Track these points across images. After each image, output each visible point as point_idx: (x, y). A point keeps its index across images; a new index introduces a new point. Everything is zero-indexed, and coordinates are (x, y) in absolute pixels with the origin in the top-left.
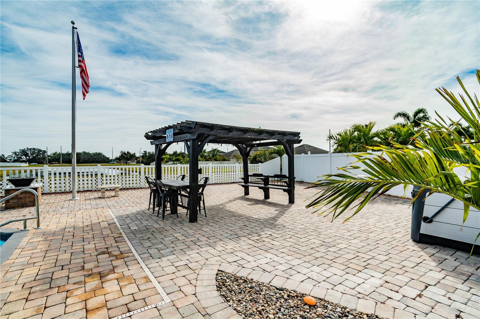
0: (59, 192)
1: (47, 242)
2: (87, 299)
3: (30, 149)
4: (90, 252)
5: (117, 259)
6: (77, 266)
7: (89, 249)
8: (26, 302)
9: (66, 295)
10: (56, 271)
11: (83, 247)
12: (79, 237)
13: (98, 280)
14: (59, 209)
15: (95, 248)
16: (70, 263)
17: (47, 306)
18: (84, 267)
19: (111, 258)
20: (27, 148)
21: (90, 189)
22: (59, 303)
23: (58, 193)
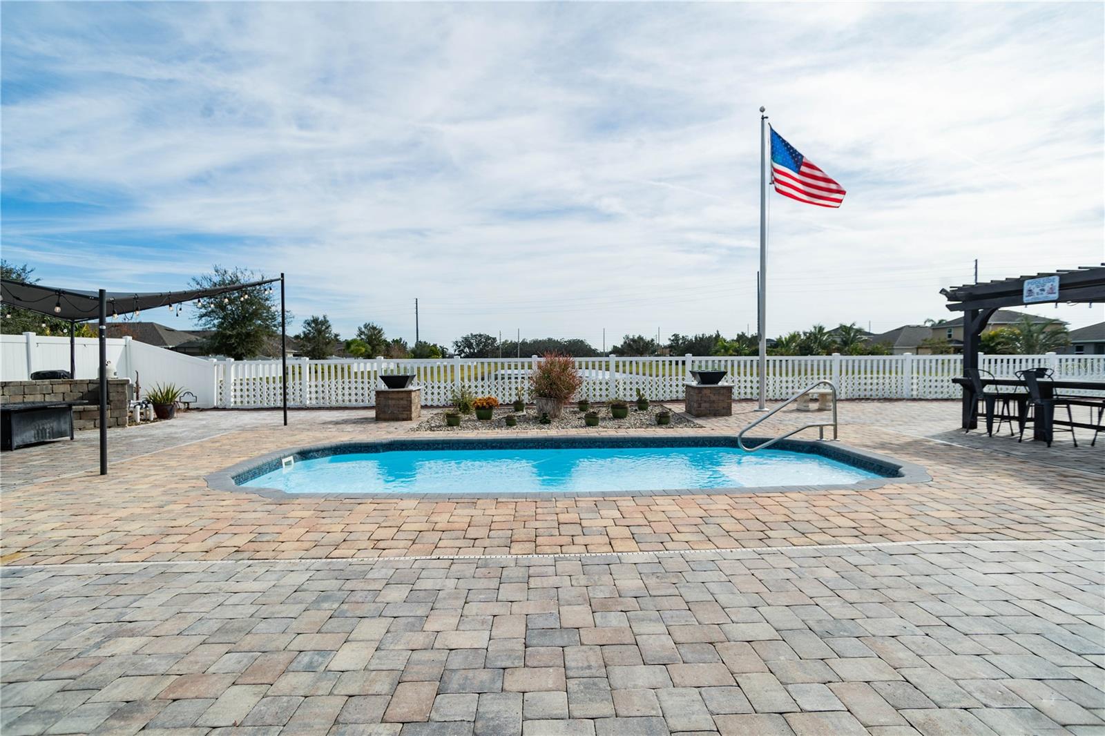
3: (475, 336)
20: (472, 334)
21: (749, 396)
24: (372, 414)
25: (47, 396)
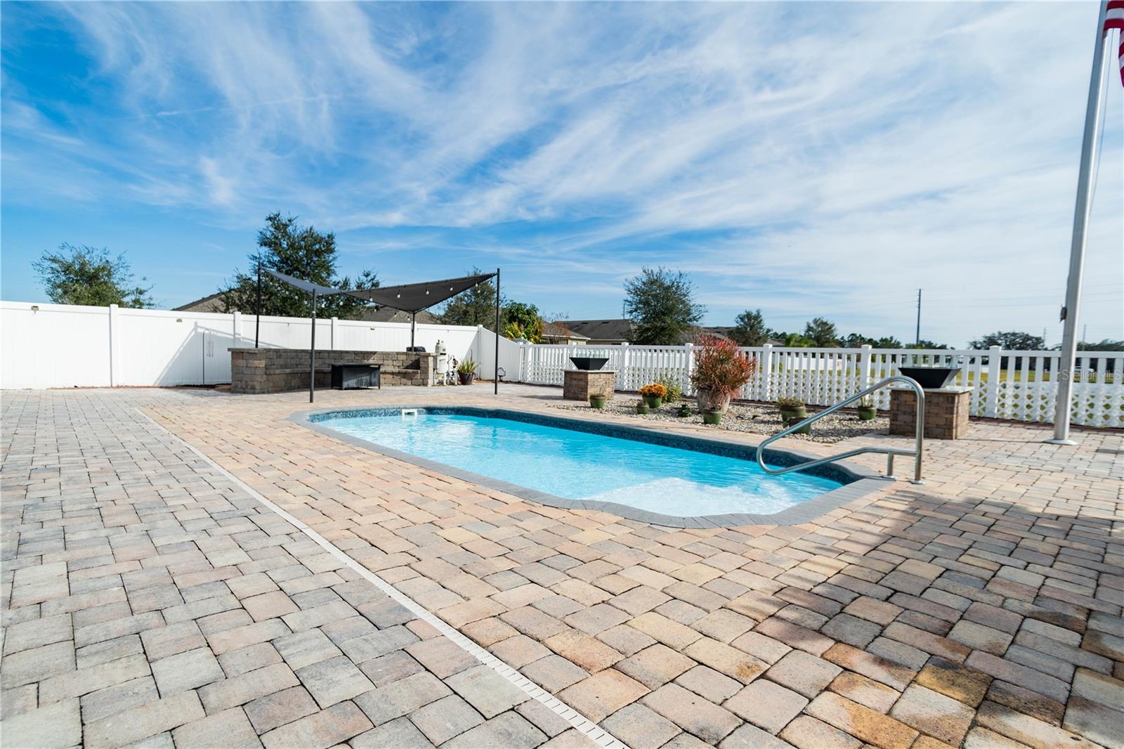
0: (1025, 419)
1: (909, 519)
2: (872, 741)
3: (1005, 334)
4: (1007, 593)
5: (1113, 674)
6: (932, 613)
7: (1011, 584)
8: (751, 630)
9: (835, 678)
10: (868, 596)
11: (997, 568)
12: (1004, 537)
13: (965, 703)
14: (997, 456)
15: (1039, 589)
16: (921, 594)
17: (769, 674)
18: (951, 629)
19: (1084, 658)
22: (798, 688)
23: (1021, 422)
24: (560, 392)
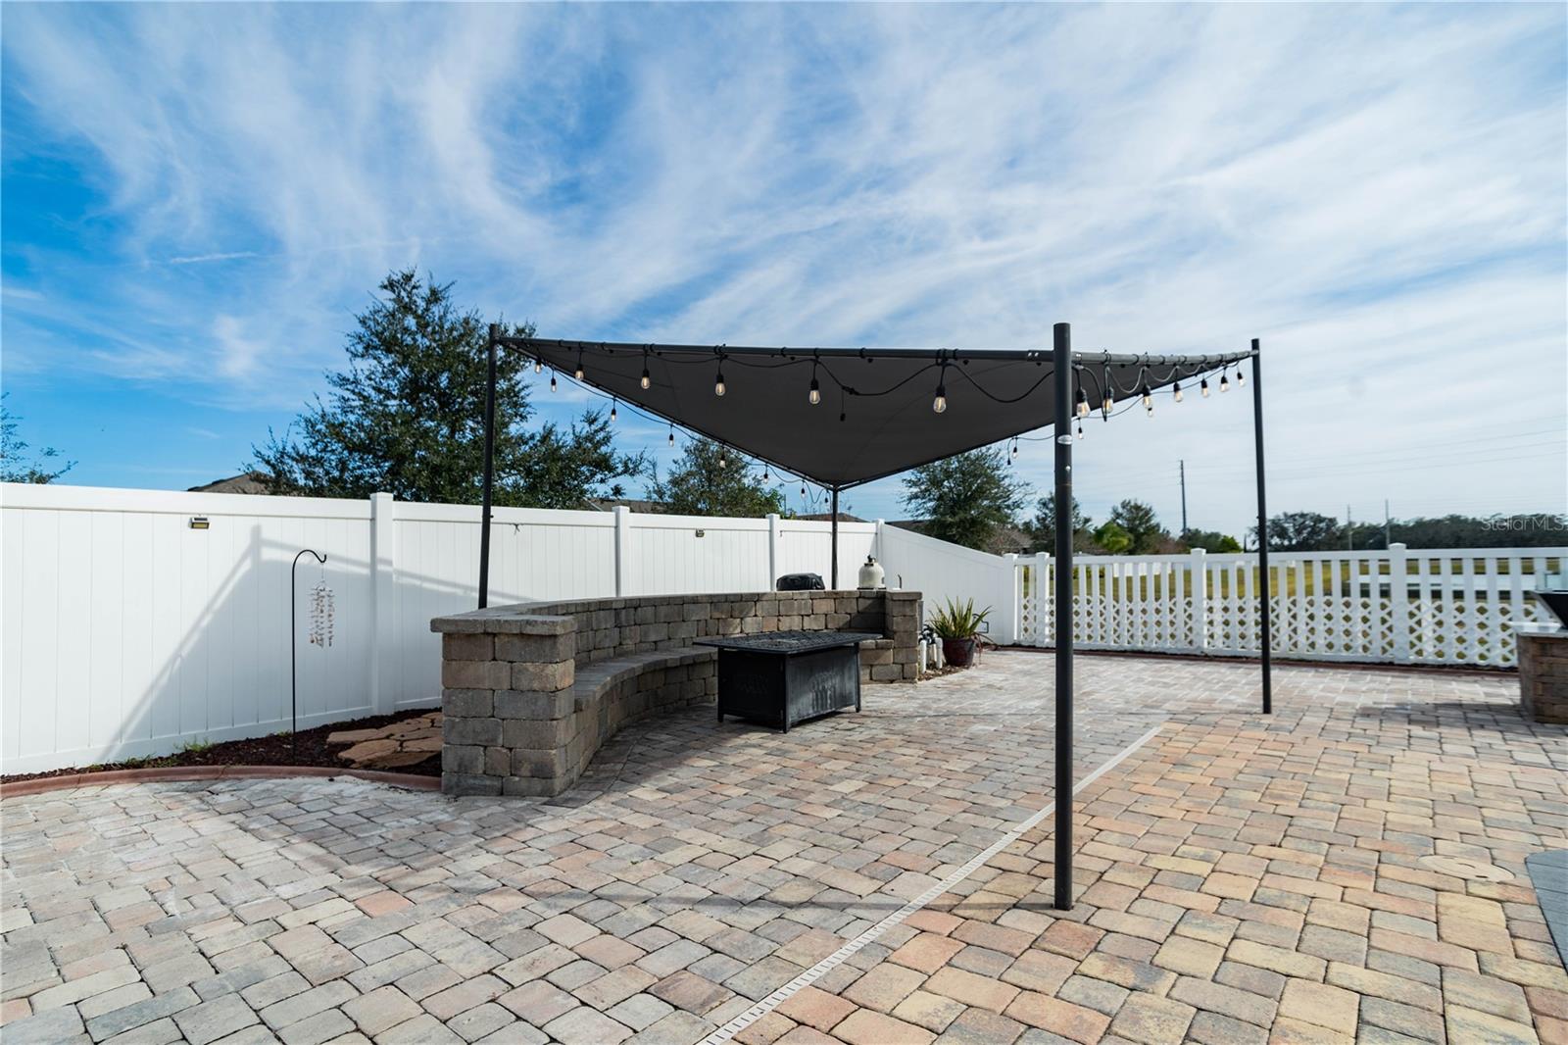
3: (1292, 516)
20: (1285, 515)
24: (1509, 693)
25: (806, 618)
